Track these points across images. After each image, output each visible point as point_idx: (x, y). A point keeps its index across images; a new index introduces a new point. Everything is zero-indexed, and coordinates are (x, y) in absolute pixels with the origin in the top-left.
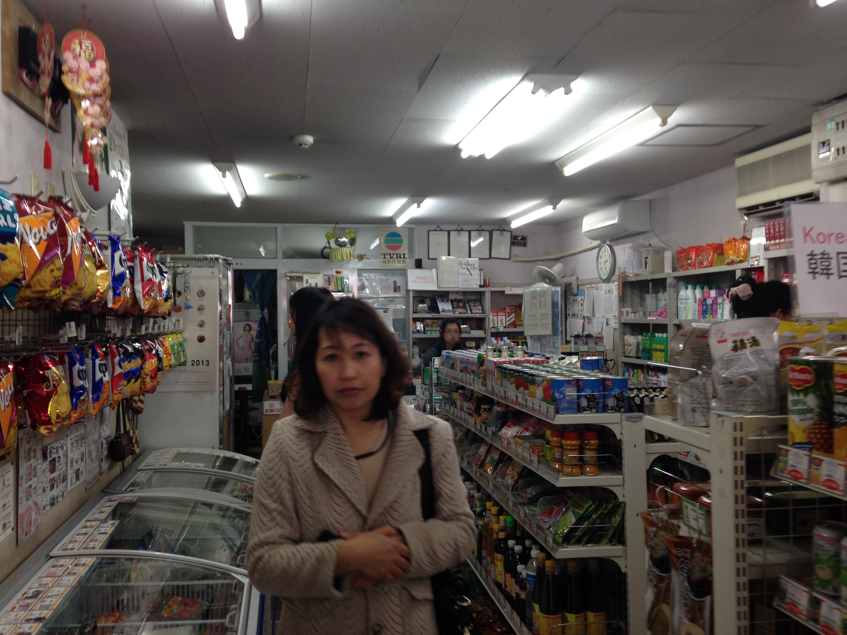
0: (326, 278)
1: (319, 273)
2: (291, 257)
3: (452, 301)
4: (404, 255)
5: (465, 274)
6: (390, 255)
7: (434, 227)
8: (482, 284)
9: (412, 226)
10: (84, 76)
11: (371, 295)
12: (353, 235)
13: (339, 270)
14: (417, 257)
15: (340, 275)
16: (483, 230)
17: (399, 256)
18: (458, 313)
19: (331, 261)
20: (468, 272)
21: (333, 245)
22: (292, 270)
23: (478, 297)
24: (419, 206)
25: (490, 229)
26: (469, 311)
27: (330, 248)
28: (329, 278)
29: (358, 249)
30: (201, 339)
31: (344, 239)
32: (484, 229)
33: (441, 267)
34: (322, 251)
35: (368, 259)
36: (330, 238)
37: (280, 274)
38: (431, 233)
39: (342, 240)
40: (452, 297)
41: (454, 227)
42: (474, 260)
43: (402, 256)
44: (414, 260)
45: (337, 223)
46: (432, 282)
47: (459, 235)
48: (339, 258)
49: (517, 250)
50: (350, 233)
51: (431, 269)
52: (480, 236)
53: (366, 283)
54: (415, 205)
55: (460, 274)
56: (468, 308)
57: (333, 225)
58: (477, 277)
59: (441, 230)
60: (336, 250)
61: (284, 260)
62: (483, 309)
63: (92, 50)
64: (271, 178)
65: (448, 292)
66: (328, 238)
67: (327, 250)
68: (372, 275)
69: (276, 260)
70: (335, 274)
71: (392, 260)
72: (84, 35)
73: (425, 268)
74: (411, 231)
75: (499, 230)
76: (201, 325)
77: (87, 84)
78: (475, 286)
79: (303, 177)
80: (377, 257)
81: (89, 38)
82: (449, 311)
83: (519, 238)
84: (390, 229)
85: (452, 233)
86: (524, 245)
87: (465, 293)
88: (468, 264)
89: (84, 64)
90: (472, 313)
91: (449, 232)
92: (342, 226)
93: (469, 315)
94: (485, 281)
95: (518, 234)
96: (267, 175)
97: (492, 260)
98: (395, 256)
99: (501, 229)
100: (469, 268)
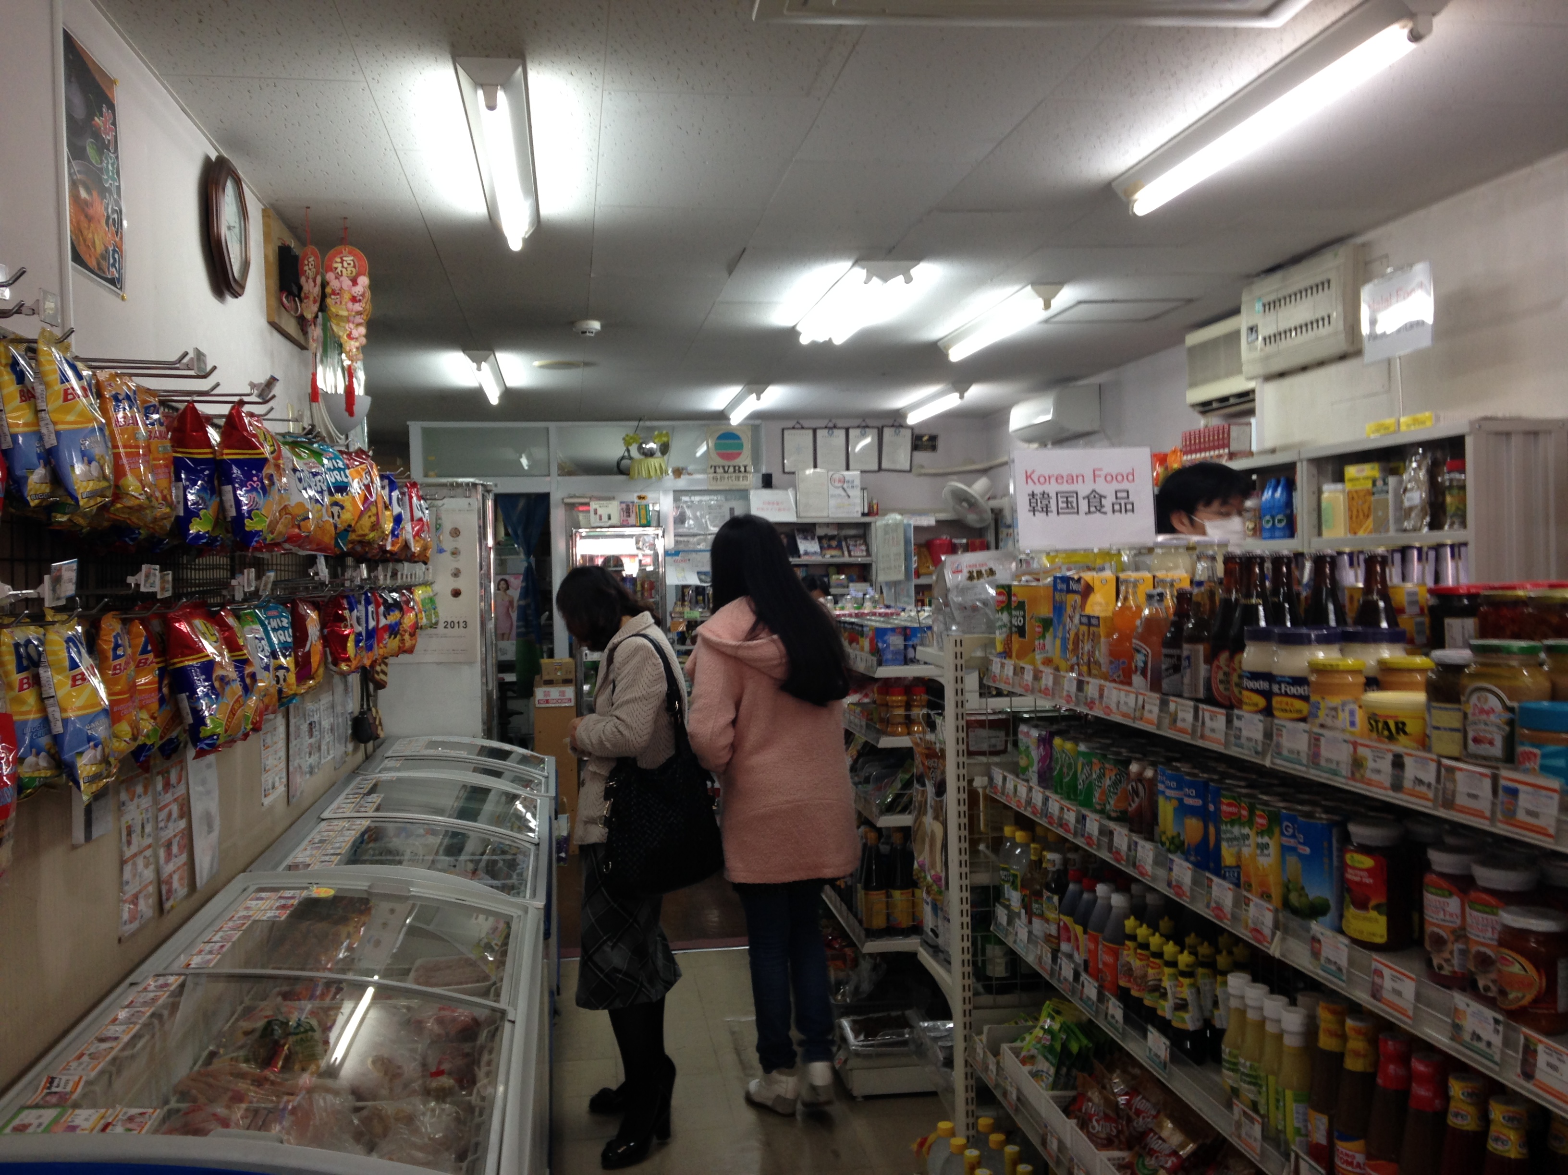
0: (624, 506)
1: (614, 498)
2: (570, 473)
3: (820, 539)
4: (745, 467)
5: (840, 495)
6: (723, 467)
7: (790, 424)
8: (866, 511)
9: (758, 422)
10: (347, 297)
11: (695, 531)
12: (665, 439)
13: (643, 494)
14: (764, 470)
15: (643, 502)
16: (867, 427)
17: (737, 469)
18: (830, 556)
19: (632, 478)
20: (843, 493)
21: (634, 453)
22: (572, 493)
23: (861, 532)
24: (758, 398)
25: (880, 425)
26: (846, 553)
27: (631, 458)
28: (628, 506)
29: (675, 458)
30: (456, 593)
31: (652, 445)
32: (870, 424)
33: (801, 486)
34: (618, 464)
35: (690, 474)
36: (630, 444)
37: (554, 498)
38: (786, 432)
39: (648, 446)
40: (820, 532)
41: (824, 423)
42: (854, 474)
43: (742, 469)
44: (760, 476)
45: (640, 420)
46: (789, 510)
47: (831, 435)
48: (644, 474)
49: (922, 457)
50: (660, 435)
51: (785, 488)
52: (864, 436)
53: (688, 513)
54: (754, 396)
55: (832, 496)
56: (845, 549)
57: (635, 423)
58: (858, 501)
59: (802, 428)
60: (640, 461)
61: (559, 478)
62: (868, 551)
63: (354, 267)
64: (541, 367)
65: (814, 525)
66: (627, 443)
67: (625, 462)
68: (696, 499)
69: (548, 479)
70: (636, 500)
71: (726, 475)
72: (345, 250)
73: (777, 488)
74: (755, 429)
75: (893, 426)
76: (456, 574)
77: (350, 305)
78: (855, 515)
79: (586, 364)
80: (704, 471)
81: (350, 253)
82: (815, 553)
83: (925, 438)
84: (723, 429)
85: (819, 432)
86: (934, 448)
87: (840, 526)
88: (843, 480)
89: (346, 283)
90: (850, 555)
91: (815, 431)
92: (648, 423)
93: (846, 559)
94: (870, 507)
95: (923, 432)
96: (537, 363)
97: (882, 474)
98: (731, 469)
99: (896, 424)
100: (845, 486)
